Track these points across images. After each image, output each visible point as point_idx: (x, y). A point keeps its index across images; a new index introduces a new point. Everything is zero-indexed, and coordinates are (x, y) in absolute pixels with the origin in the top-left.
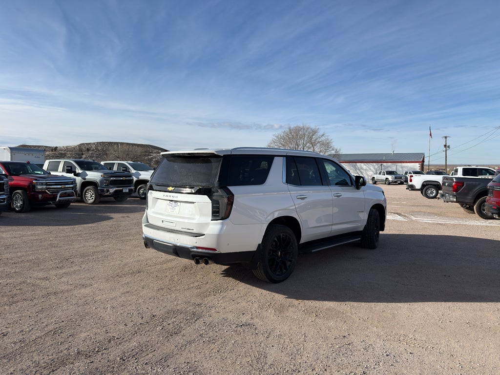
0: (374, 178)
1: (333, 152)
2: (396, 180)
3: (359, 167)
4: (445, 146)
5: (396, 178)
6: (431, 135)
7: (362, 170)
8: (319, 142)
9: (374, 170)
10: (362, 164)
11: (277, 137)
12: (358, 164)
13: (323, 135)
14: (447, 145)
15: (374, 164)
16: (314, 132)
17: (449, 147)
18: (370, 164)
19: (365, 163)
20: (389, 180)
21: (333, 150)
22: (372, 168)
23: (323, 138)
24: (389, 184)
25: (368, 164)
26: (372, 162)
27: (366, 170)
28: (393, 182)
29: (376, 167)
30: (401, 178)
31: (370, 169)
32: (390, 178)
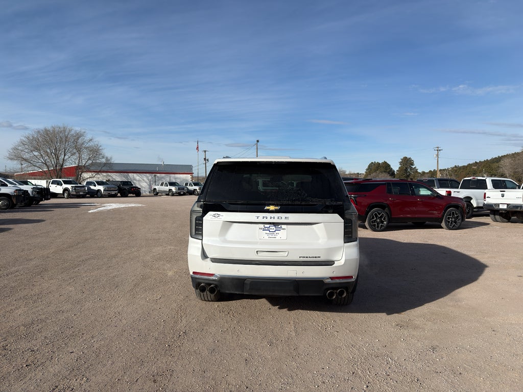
0: (155, 189)
1: (104, 160)
2: (179, 191)
3: (132, 177)
4: (205, 159)
5: (179, 189)
6: (197, 148)
7: (135, 181)
8: (86, 148)
9: (147, 181)
10: (135, 175)
11: (28, 138)
12: (130, 174)
13: (91, 140)
14: (207, 158)
15: (148, 175)
16: (78, 136)
17: (208, 160)
18: (143, 175)
19: (138, 174)
20: (173, 192)
21: (103, 157)
22: (145, 179)
23: (91, 144)
24: (173, 195)
25: (141, 174)
26: (145, 173)
27: (139, 181)
28: (176, 193)
29: (150, 178)
30: (183, 189)
31: (144, 180)
32: (173, 189)
